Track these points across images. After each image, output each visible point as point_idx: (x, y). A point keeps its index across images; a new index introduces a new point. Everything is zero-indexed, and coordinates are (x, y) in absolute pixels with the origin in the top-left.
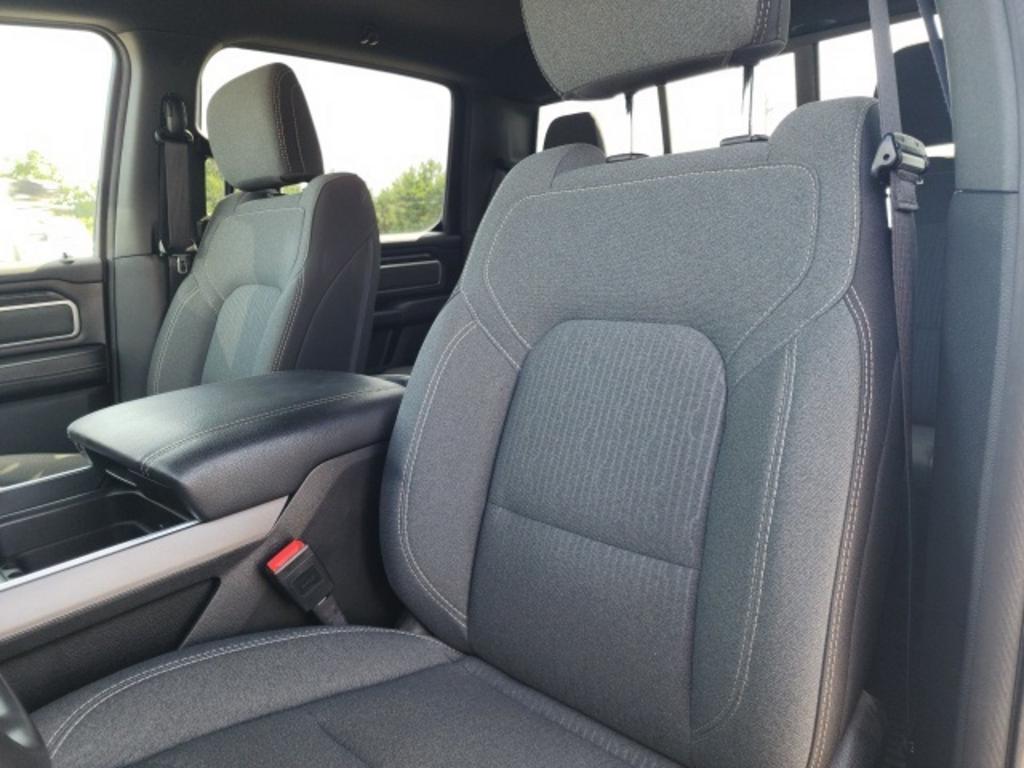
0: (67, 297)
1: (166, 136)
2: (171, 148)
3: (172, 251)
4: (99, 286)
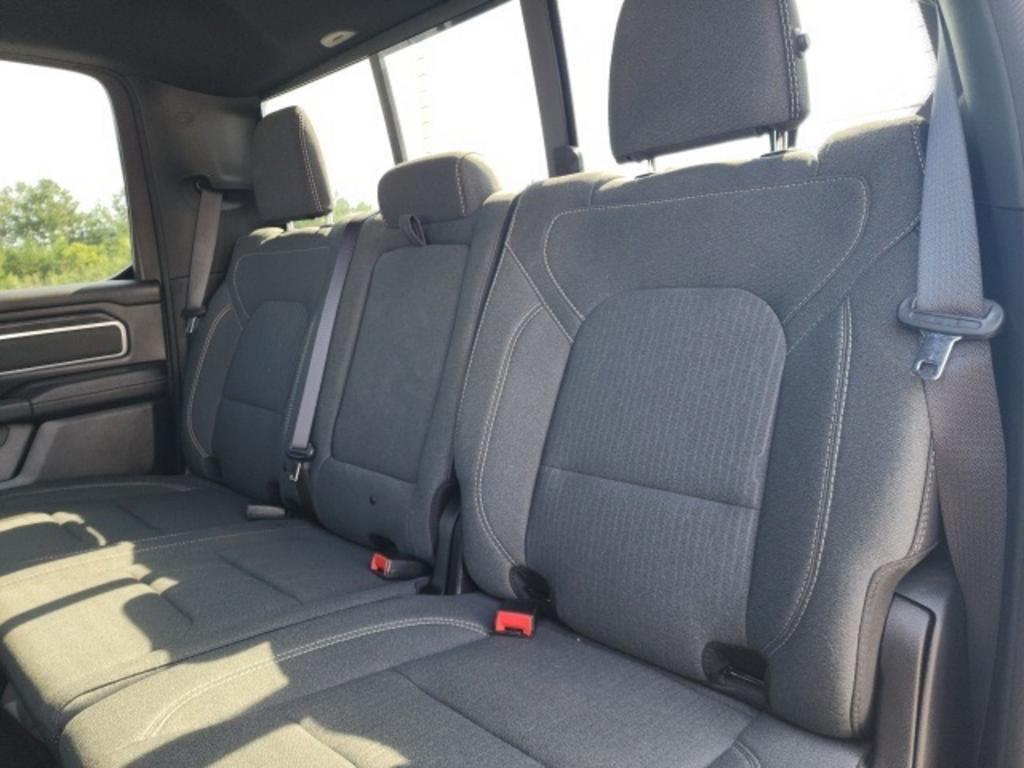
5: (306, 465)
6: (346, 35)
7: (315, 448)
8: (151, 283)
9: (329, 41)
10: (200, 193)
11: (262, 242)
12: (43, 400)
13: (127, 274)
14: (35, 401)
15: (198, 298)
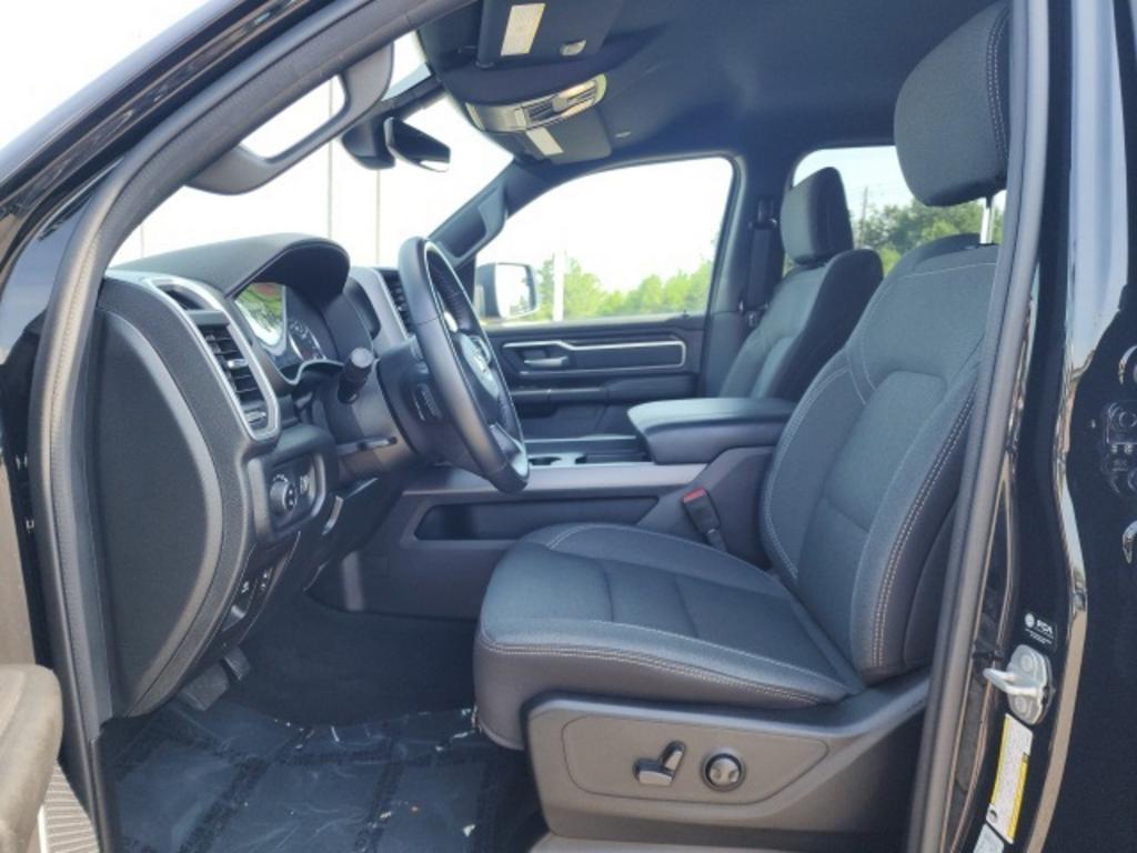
0: (681, 338)
1: (757, 226)
2: (759, 234)
3: (748, 309)
4: (701, 334)
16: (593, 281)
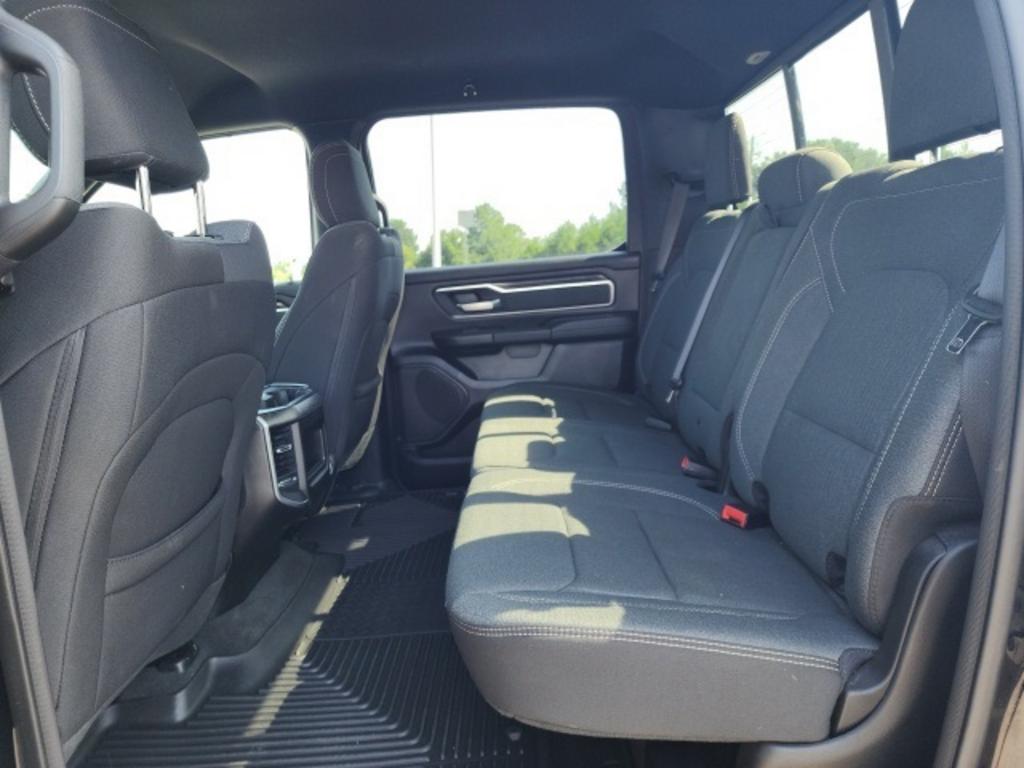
5: (677, 393)
6: (764, 55)
7: (684, 382)
8: (636, 253)
9: (753, 60)
10: (673, 185)
11: (709, 222)
12: (559, 330)
13: (622, 248)
14: (554, 330)
15: (661, 266)
16: (515, 231)
